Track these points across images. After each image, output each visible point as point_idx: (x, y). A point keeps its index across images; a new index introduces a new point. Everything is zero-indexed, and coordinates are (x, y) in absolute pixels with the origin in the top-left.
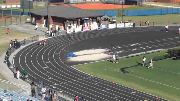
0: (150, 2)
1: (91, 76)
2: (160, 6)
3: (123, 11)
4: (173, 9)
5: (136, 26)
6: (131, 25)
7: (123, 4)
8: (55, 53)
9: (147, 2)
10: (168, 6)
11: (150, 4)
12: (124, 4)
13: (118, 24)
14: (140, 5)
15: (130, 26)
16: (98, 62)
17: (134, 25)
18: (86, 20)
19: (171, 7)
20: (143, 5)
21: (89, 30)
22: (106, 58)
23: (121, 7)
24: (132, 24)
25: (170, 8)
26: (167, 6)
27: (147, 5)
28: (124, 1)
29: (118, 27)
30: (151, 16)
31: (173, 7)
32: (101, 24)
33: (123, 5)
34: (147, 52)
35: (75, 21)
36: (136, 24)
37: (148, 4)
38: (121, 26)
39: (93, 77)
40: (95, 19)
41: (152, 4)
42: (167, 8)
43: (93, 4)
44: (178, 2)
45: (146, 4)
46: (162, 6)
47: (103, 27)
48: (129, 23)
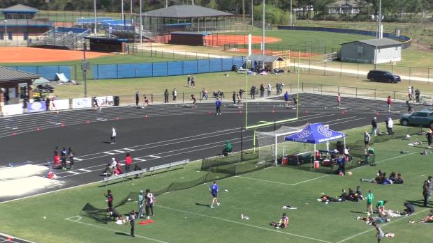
0: (153, 44)
1: (7, 238)
2: (177, 55)
3: (85, 66)
4: (209, 60)
5: (121, 105)
6: (110, 103)
7: (85, 50)
9: (148, 44)
10: (198, 55)
11: (154, 49)
12: (88, 48)
13: (74, 100)
14: (130, 50)
15: (107, 105)
16: (25, 200)
17: (116, 101)
19: (207, 55)
20: (137, 52)
22: (46, 190)
23: (82, 58)
24: (111, 99)
25: (204, 59)
26: (194, 54)
27: (146, 52)
28: (88, 42)
29: (75, 106)
30: (157, 79)
31: (211, 56)
32: (31, 101)
33: (86, 53)
34: (151, 169)
36: (121, 99)
37: (149, 49)
38: (83, 103)
39: (12, 239)
40: (14, 89)
41: (159, 50)
42: (197, 60)
43: (6, 49)
44: (222, 44)
45: (144, 49)
46: (183, 53)
47: (36, 107)
48: (104, 98)
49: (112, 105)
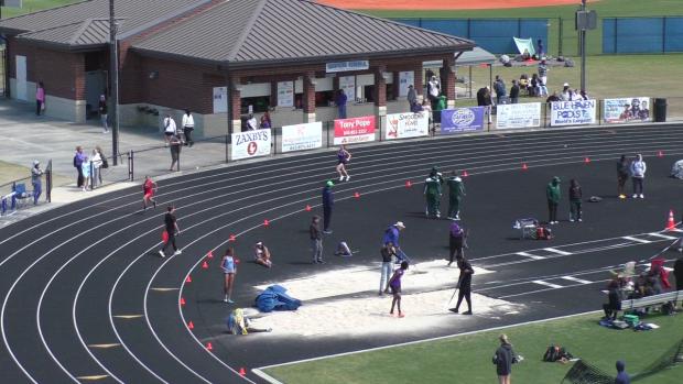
5: (670, 120)
6: (642, 114)
8: (156, 284)
18: (352, 78)
21: (372, 137)
24: (645, 102)
35: (280, 85)
36: (670, 105)
38: (575, 113)
40: (411, 73)
48: (629, 101)
49: (649, 120)
